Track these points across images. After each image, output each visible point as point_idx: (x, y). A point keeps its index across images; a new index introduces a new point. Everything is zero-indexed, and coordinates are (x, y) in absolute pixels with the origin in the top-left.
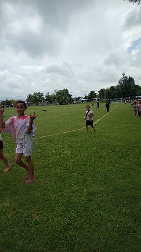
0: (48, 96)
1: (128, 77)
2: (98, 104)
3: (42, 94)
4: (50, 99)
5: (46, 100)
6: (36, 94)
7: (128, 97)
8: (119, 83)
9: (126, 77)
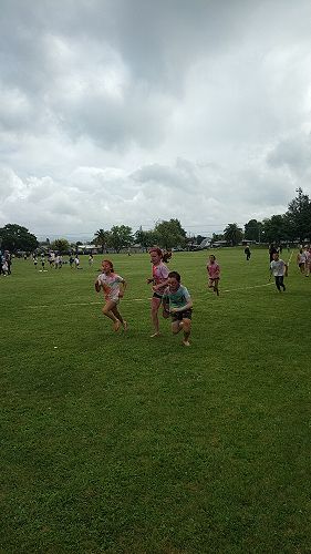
0: (141, 235)
3: (129, 229)
4: (145, 240)
6: (115, 229)
8: (291, 208)
9: (306, 198)
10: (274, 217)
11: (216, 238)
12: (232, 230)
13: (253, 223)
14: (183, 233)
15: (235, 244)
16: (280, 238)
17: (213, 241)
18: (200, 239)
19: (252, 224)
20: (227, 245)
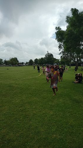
0: (5, 61)
1: (50, 54)
2: (34, 67)
3: (2, 60)
4: (7, 63)
5: (4, 63)
7: (50, 64)
8: (46, 56)
10: (41, 58)
12: (31, 61)
13: (36, 59)
14: (18, 61)
16: (43, 64)
17: (26, 64)
18: (23, 63)
20: (30, 65)
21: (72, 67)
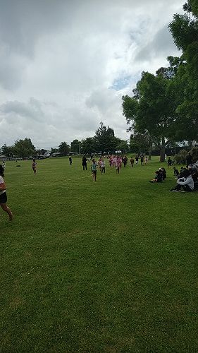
1: (107, 128)
2: (70, 159)
5: (3, 154)
7: (107, 151)
8: (97, 133)
9: (105, 128)
10: (88, 139)
11: (53, 151)
12: (64, 146)
13: (75, 141)
14: (33, 148)
15: (65, 155)
16: (91, 151)
18: (43, 152)
19: (75, 143)
20: (60, 155)
21: (153, 158)
